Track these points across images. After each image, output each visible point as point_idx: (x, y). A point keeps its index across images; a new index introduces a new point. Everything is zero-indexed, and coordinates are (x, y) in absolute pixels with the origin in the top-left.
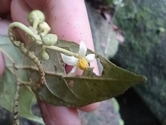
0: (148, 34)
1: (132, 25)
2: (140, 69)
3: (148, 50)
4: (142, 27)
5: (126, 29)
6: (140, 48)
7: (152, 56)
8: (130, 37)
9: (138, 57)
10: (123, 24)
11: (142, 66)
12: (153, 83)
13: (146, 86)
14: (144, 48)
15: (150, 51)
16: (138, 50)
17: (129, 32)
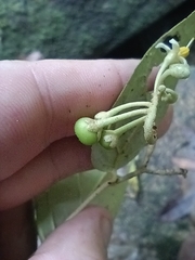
0: (31, 9)
1: (14, 35)
2: (87, 32)
3: (58, 13)
4: (18, 19)
5: (19, 46)
6: (54, 26)
7: (69, 9)
8: (32, 41)
9: (68, 31)
10: (10, 51)
11: (84, 27)
12: (112, 13)
13: (116, 24)
14: (55, 21)
15: (61, 10)
16: (56, 29)
17: (25, 42)
